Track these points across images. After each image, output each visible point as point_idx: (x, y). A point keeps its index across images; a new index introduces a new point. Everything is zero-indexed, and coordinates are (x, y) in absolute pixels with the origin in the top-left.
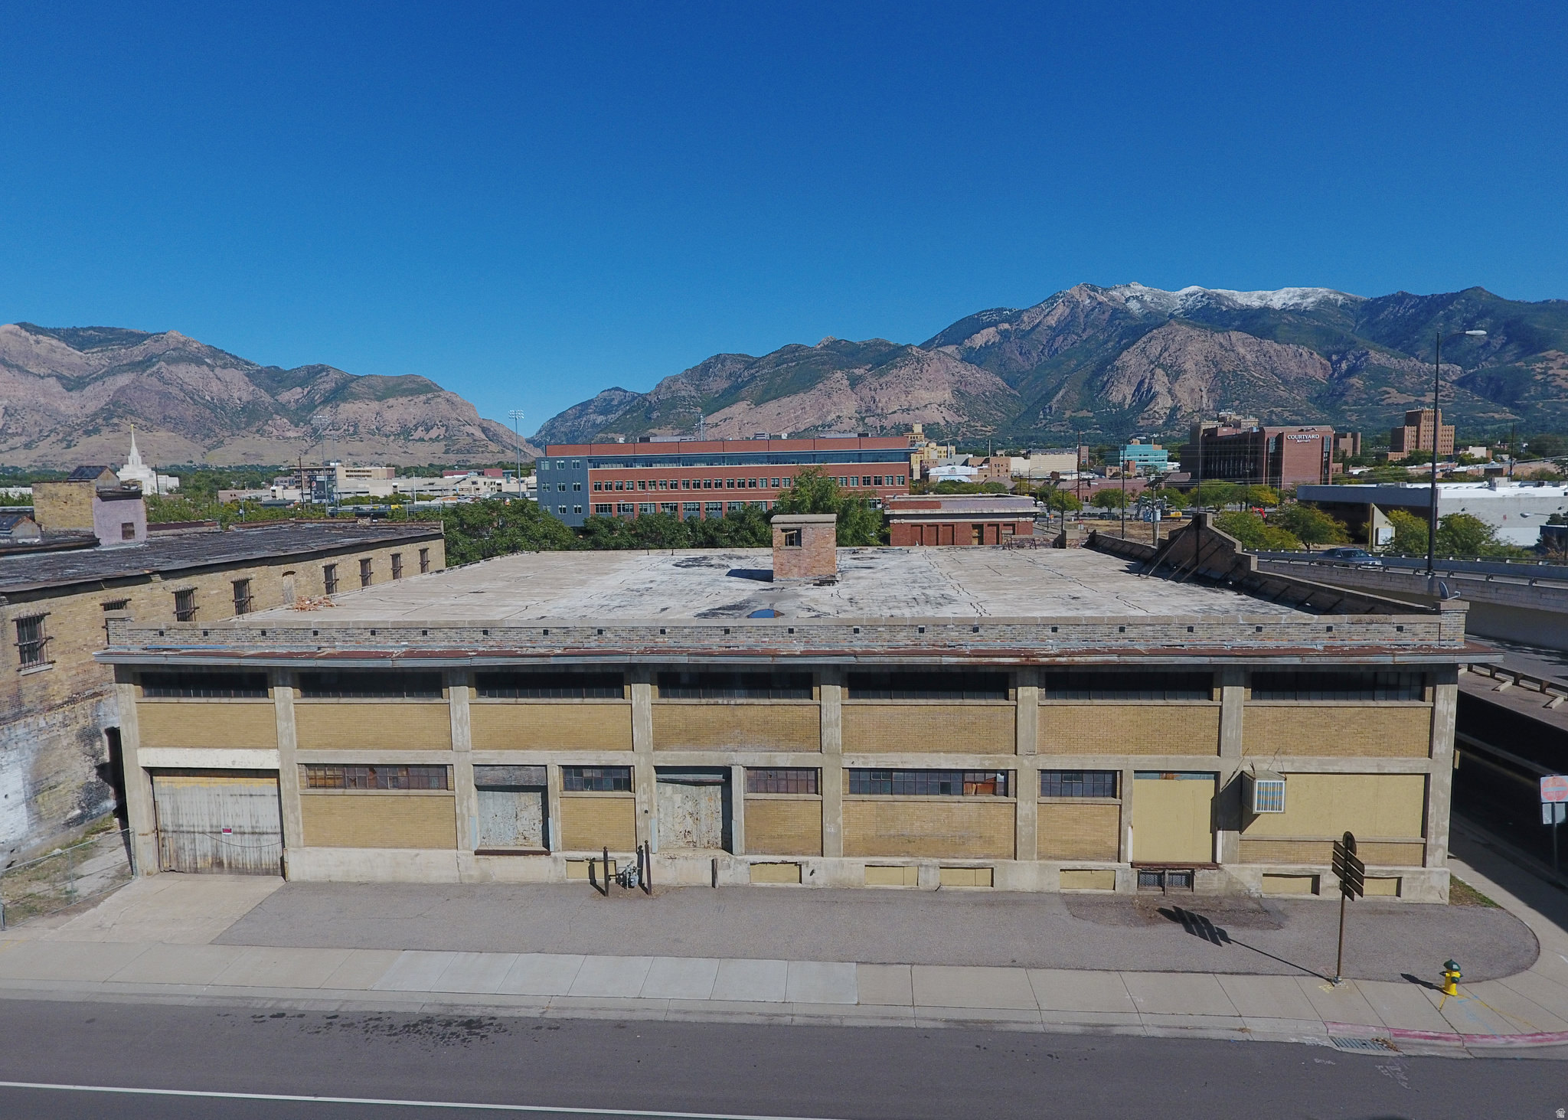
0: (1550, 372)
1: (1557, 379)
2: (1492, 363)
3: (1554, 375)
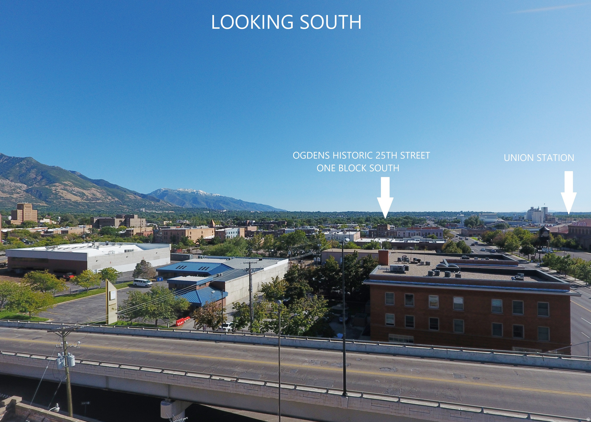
0: (57, 190)
1: (60, 193)
2: (38, 185)
3: (58, 191)
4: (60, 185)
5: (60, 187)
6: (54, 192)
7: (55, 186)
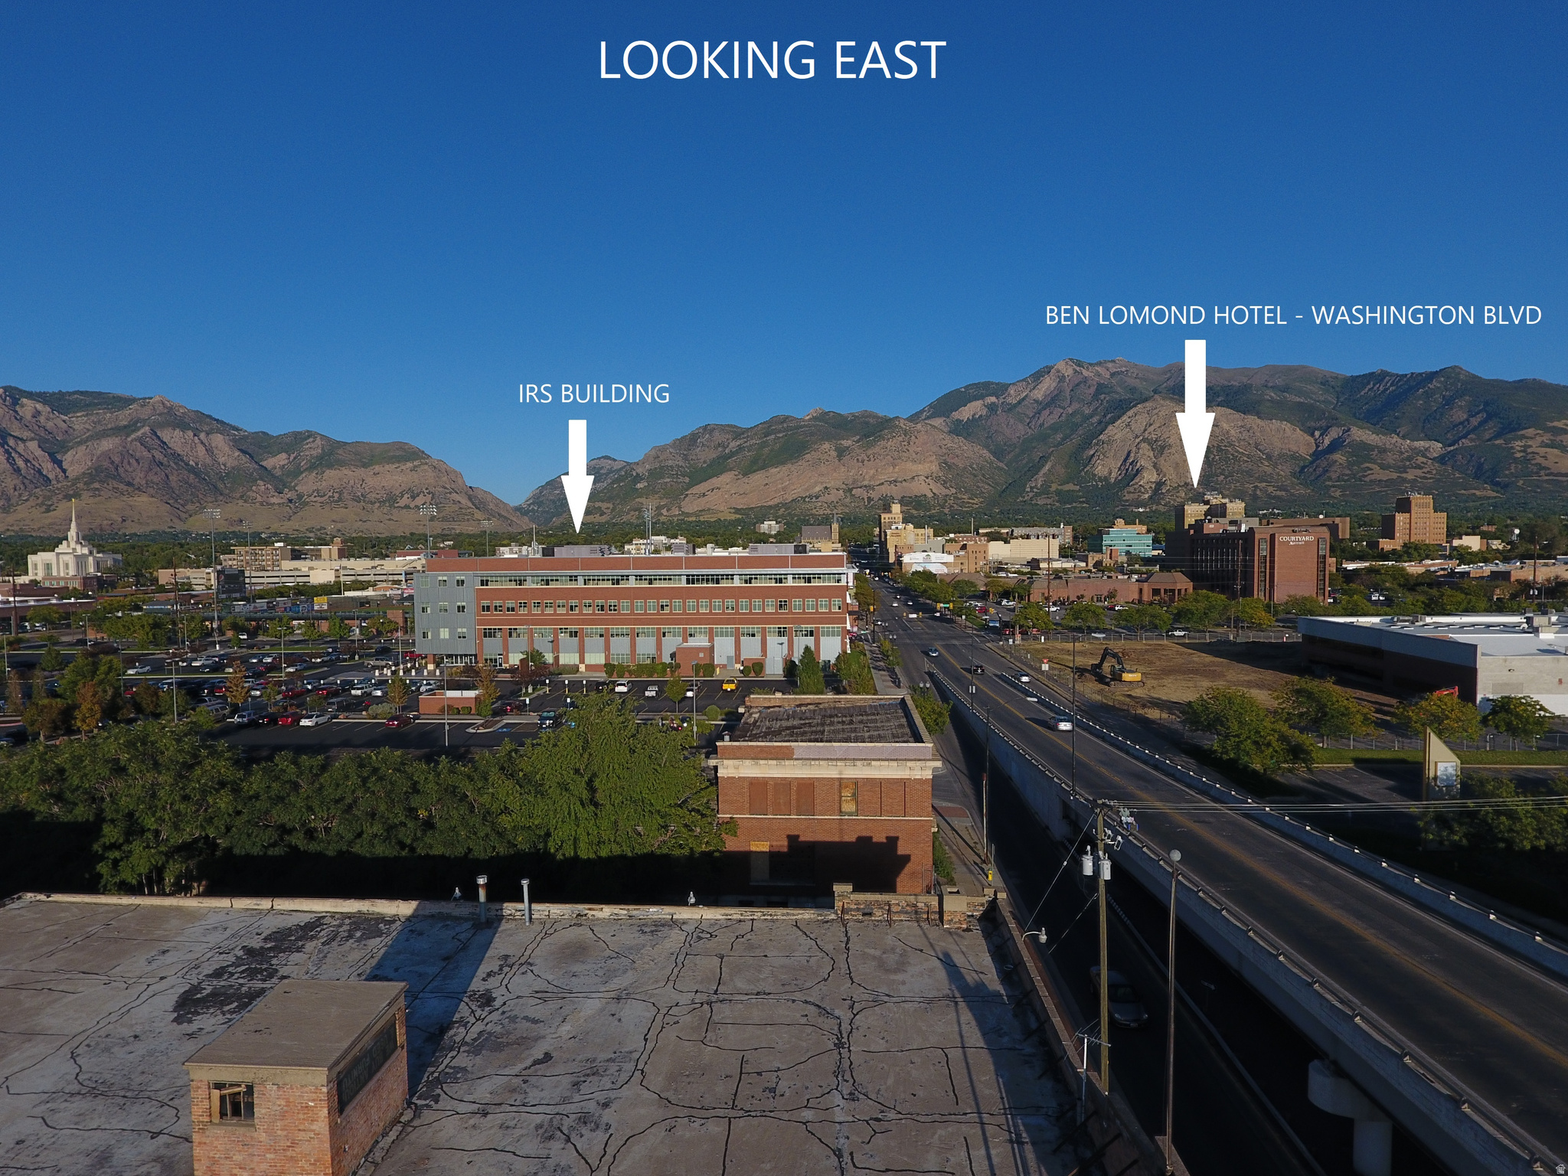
0: (1529, 450)
1: (1537, 457)
2: (1472, 440)
3: (1533, 453)
4: (1541, 432)
5: (1538, 438)
6: (1518, 455)
7: (1523, 437)
